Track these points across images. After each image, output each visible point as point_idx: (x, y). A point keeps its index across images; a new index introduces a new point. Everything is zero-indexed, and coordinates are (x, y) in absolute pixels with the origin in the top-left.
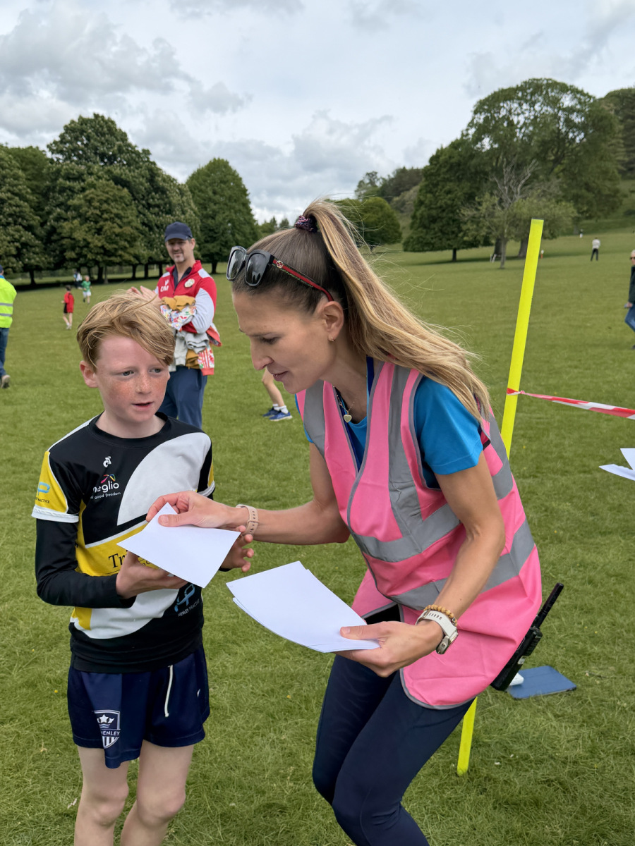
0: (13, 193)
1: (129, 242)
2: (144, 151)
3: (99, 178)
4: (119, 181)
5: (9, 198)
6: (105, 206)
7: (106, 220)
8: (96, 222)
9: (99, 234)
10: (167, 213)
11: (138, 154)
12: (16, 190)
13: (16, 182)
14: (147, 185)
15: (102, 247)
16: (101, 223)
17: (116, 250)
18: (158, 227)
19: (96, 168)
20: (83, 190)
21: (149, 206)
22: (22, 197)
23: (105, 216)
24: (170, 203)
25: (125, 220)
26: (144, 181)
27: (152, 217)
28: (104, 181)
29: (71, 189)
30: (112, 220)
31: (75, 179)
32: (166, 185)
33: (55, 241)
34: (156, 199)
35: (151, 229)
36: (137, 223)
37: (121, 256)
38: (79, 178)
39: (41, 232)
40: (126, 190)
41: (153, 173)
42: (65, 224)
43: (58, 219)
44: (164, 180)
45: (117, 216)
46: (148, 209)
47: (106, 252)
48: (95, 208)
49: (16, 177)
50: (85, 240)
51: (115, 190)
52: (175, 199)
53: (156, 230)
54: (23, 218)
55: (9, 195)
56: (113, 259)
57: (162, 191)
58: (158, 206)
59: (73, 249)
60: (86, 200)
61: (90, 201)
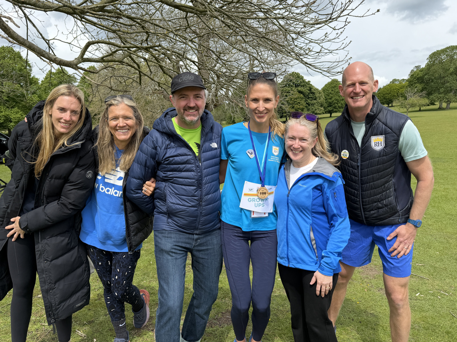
1: (302, 110)
2: (308, 81)
3: (294, 91)
4: (300, 92)
6: (295, 100)
7: (295, 104)
8: (293, 105)
9: (293, 108)
10: (314, 100)
11: (307, 83)
14: (309, 92)
18: (311, 104)
19: (293, 88)
20: (290, 95)
21: (309, 98)
23: (295, 103)
24: (315, 97)
25: (301, 104)
26: (308, 90)
27: (310, 101)
28: (296, 93)
30: (297, 104)
32: (315, 91)
34: (311, 95)
35: (309, 105)
36: (305, 104)
40: (302, 95)
41: (311, 88)
44: (314, 90)
45: (299, 103)
48: (293, 101)
51: (299, 95)
52: (317, 95)
57: (313, 93)
58: (312, 98)
61: (291, 99)
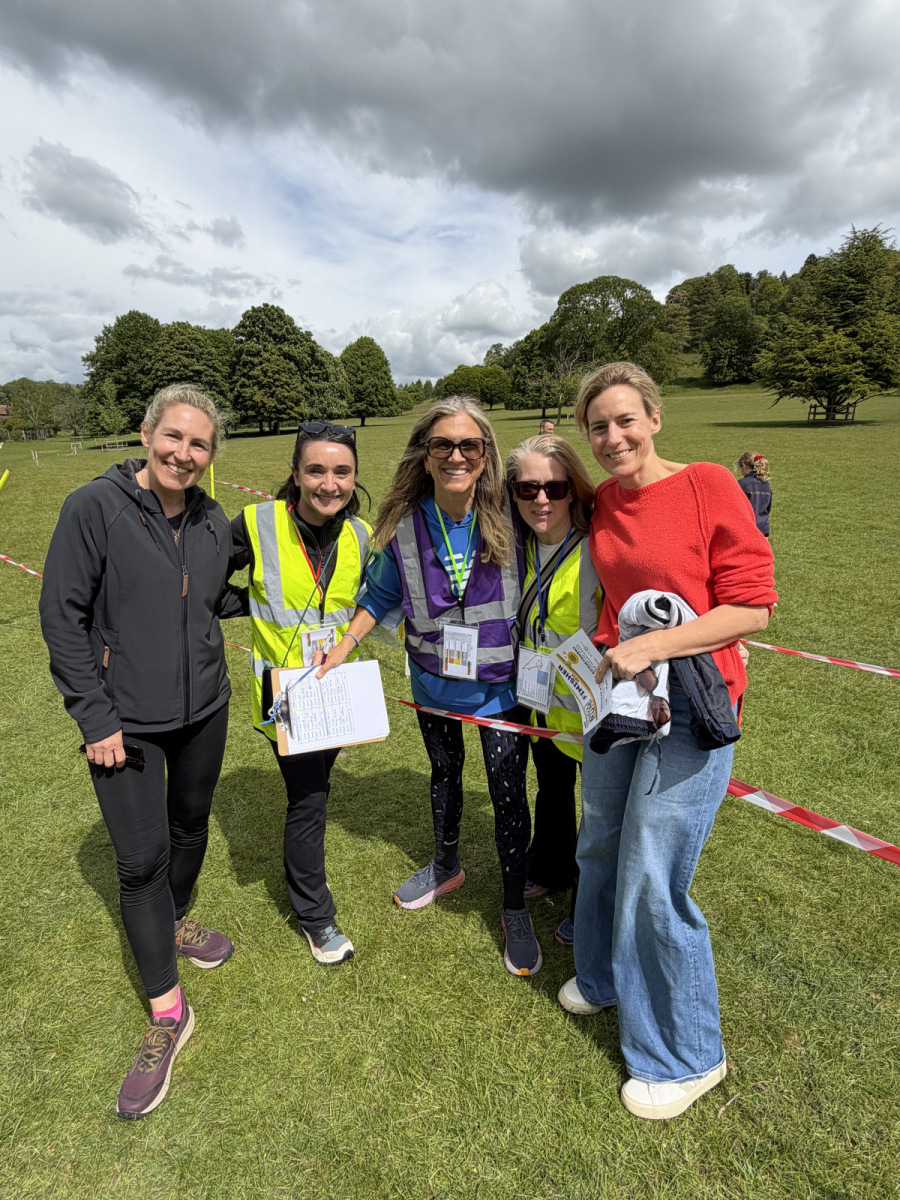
0: (207, 366)
2: (307, 332)
3: (273, 354)
4: (288, 356)
5: (205, 370)
7: (277, 386)
8: (270, 388)
9: (272, 397)
10: (324, 381)
11: (302, 335)
12: (210, 363)
13: (210, 357)
14: (309, 359)
15: (275, 407)
16: (274, 389)
17: (285, 409)
18: (317, 391)
19: (270, 346)
20: (261, 363)
21: (310, 375)
22: (215, 370)
23: (277, 383)
24: (327, 372)
25: (292, 386)
26: (306, 355)
27: (313, 384)
28: (276, 357)
29: (251, 362)
30: (282, 386)
31: (254, 355)
32: (324, 358)
33: (241, 403)
34: (316, 369)
35: (312, 393)
36: (301, 388)
37: (289, 414)
38: (258, 354)
39: (231, 396)
40: (292, 364)
41: (313, 350)
42: (247, 390)
43: (243, 386)
44: (322, 355)
46: (310, 377)
47: (279, 411)
48: (269, 377)
49: (210, 354)
50: (262, 402)
51: (284, 363)
52: (331, 369)
53: (315, 393)
54: (217, 386)
55: (205, 367)
56: (283, 416)
57: (321, 364)
58: (317, 375)
59: (253, 408)
60: (263, 372)
61: (265, 373)
